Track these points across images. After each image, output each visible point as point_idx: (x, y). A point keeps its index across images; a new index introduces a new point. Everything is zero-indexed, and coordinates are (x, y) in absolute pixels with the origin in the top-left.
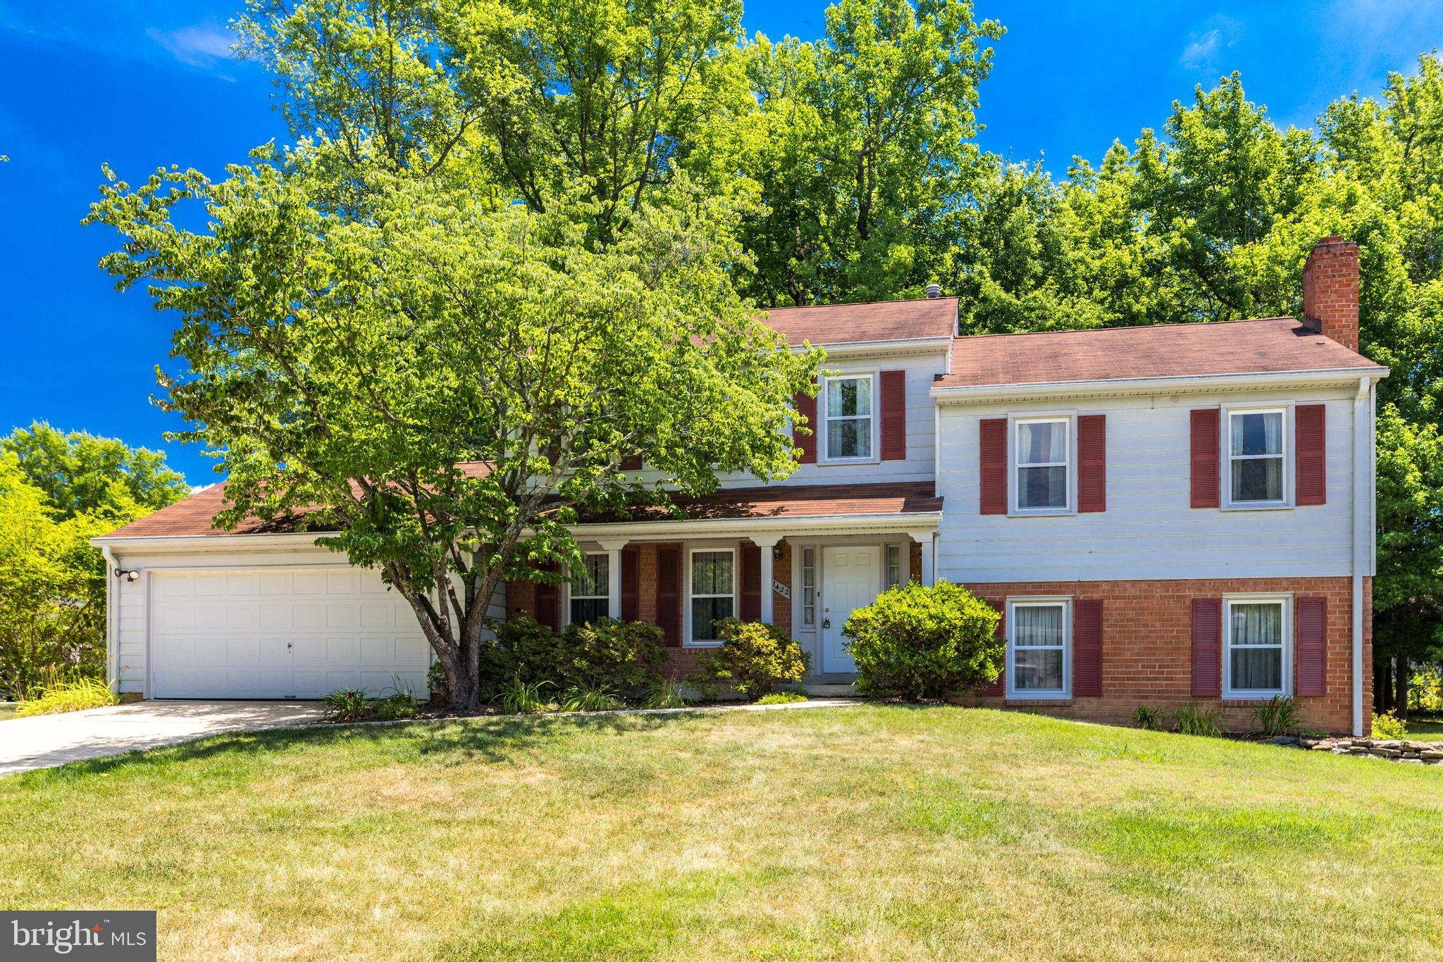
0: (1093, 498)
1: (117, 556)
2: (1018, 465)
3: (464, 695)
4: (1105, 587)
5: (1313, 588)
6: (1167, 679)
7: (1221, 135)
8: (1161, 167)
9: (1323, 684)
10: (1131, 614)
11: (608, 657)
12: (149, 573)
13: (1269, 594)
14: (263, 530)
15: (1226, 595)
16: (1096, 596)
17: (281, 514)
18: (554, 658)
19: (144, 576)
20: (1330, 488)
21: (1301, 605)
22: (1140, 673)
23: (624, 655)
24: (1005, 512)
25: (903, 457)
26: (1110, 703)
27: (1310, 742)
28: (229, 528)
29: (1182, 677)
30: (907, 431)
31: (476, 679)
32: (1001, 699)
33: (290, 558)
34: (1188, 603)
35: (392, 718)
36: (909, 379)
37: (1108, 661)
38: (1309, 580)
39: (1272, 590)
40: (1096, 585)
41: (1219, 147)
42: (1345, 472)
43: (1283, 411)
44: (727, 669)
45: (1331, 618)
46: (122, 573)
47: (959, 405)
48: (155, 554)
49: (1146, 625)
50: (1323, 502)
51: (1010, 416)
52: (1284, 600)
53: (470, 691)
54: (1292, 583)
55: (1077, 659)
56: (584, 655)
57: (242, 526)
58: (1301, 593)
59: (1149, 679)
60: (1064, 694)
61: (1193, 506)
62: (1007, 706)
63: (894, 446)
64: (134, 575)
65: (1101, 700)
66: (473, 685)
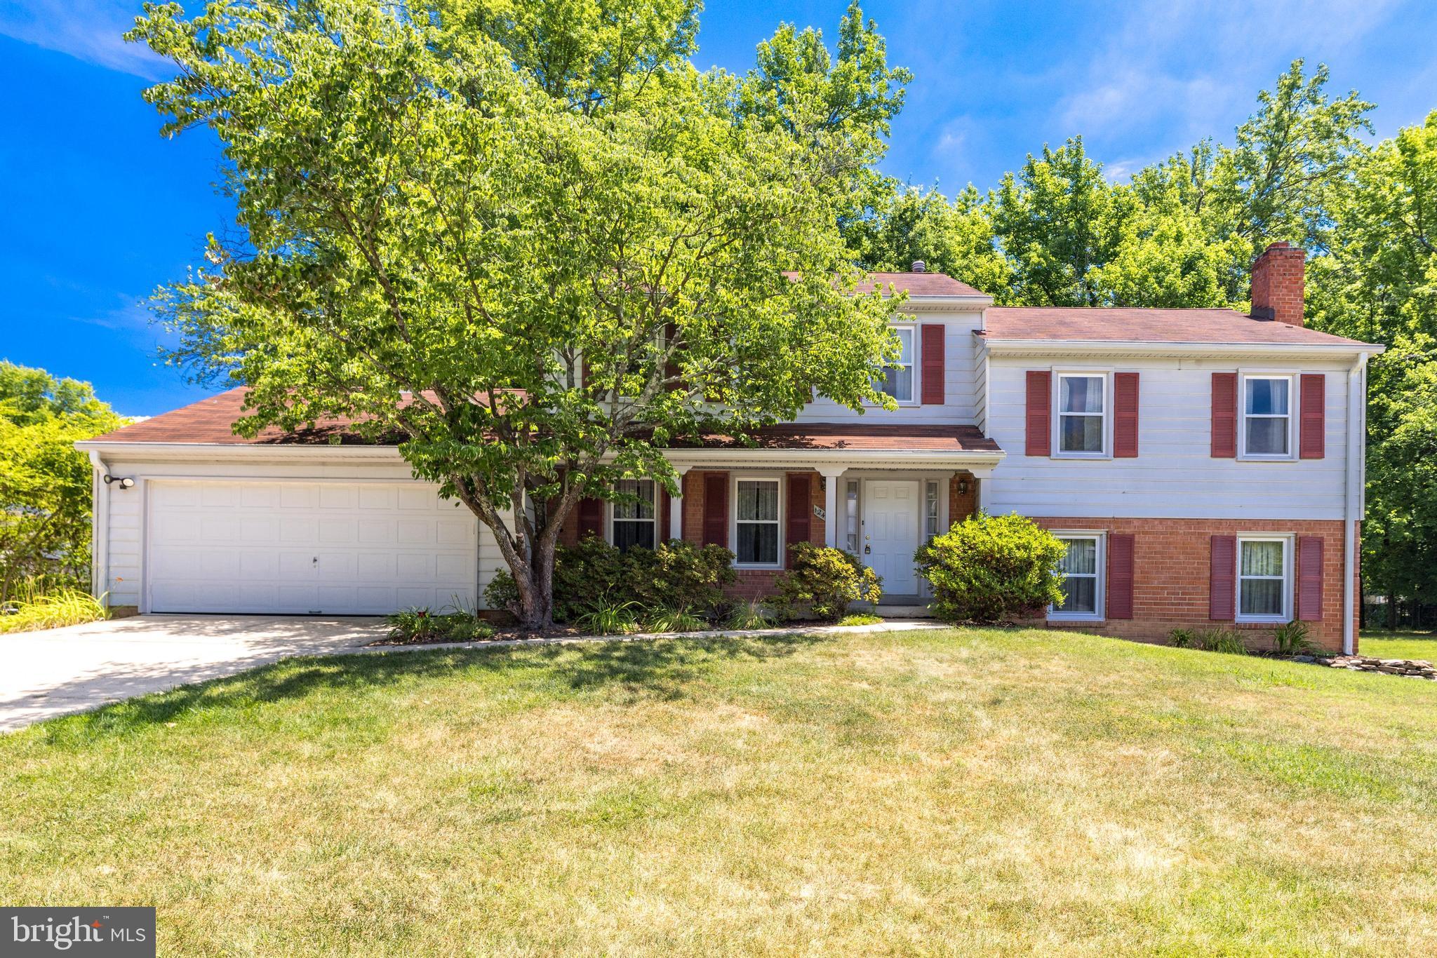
0: (1127, 445)
1: (106, 461)
2: (1060, 413)
3: (539, 614)
4: (1136, 523)
5: (1312, 529)
6: (1188, 604)
7: (1066, 182)
8: (1020, 202)
9: (1320, 610)
10: (1159, 548)
11: (689, 578)
12: (146, 481)
13: (1276, 534)
14: (286, 441)
15: (1239, 533)
16: (1128, 531)
17: (304, 426)
18: (632, 578)
19: (140, 484)
20: (1328, 444)
21: (1300, 543)
22: (1166, 599)
23: (706, 576)
24: (1048, 454)
25: (942, 403)
26: (1138, 624)
27: (1329, 661)
28: (248, 437)
29: (1201, 603)
30: (946, 379)
31: (550, 598)
32: (1042, 621)
33: (319, 471)
34: (1208, 539)
35: (468, 639)
36: (948, 333)
37: (1138, 588)
38: (1309, 522)
39: (1278, 530)
40: (1128, 521)
41: (1064, 191)
42: (1340, 433)
43: (1289, 378)
44: (808, 592)
45: (1327, 555)
46: (112, 479)
47: (1008, 356)
48: (153, 461)
49: (1171, 558)
50: (1322, 456)
51: (1054, 369)
52: (1286, 538)
53: (544, 611)
54: (1296, 524)
55: (1109, 586)
56: (662, 576)
57: (261, 437)
58: (1302, 533)
59: (1173, 604)
60: (1097, 616)
61: (1213, 455)
62: (1048, 626)
63: (933, 391)
64: (128, 482)
65: (1132, 622)
66: (547, 604)
